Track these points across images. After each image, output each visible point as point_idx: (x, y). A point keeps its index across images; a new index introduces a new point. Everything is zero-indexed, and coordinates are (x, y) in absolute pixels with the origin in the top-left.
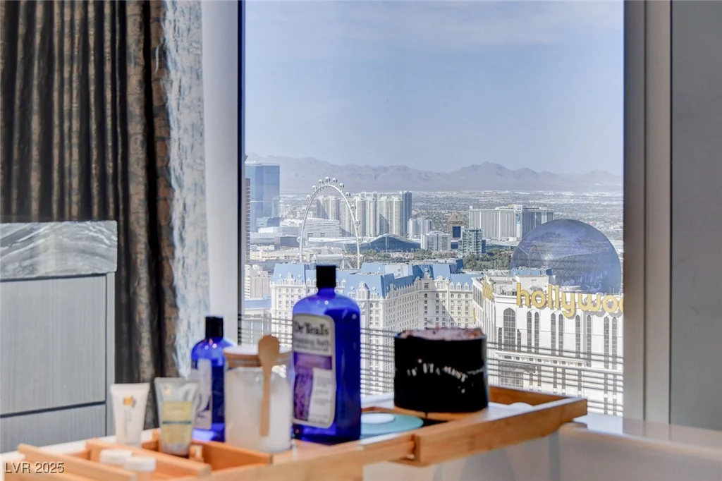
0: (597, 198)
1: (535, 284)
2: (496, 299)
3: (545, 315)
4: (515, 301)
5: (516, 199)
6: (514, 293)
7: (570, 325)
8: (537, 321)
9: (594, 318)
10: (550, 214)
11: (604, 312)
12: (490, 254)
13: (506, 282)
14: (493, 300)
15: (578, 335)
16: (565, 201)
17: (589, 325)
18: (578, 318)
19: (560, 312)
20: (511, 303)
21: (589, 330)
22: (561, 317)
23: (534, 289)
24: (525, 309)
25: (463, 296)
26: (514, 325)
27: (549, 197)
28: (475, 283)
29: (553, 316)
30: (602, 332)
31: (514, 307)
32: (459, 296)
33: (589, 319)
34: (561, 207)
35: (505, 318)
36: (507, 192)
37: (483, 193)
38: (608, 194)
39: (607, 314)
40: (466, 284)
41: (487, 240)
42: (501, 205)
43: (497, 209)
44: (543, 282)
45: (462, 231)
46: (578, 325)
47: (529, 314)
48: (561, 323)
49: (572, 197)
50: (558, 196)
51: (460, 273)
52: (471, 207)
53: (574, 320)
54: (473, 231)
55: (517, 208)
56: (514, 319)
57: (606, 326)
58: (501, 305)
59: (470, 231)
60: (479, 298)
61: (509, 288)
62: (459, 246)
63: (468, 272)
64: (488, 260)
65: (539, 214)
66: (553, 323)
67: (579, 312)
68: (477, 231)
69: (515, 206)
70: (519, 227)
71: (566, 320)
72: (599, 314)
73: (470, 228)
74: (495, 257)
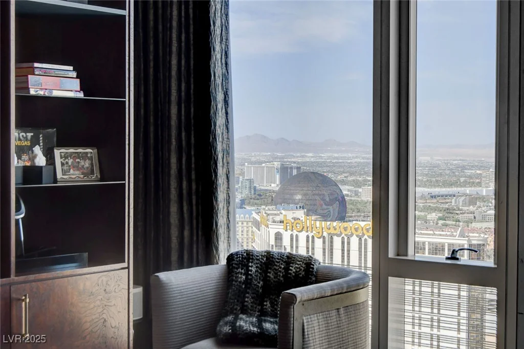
0: (329, 157)
1: (295, 216)
2: (270, 226)
3: (302, 236)
4: (282, 227)
5: (275, 158)
6: (281, 222)
7: (319, 243)
8: (297, 240)
9: (335, 238)
10: (299, 168)
11: (341, 233)
12: (258, 195)
13: (275, 215)
14: (267, 227)
15: (324, 249)
16: (308, 160)
17: (332, 242)
18: (324, 238)
19: (312, 234)
20: (280, 228)
21: (332, 246)
22: (313, 237)
23: (294, 219)
24: (289, 232)
25: (245, 224)
26: (281, 243)
27: (298, 157)
28: (255, 215)
29: (308, 237)
30: (340, 247)
31: (282, 231)
32: (242, 223)
33: (332, 238)
34: (304, 164)
35: (276, 239)
36: (269, 153)
37: (253, 154)
38: (336, 155)
39: (343, 235)
40: (247, 216)
41: (257, 186)
42: (265, 162)
43: (264, 165)
44: (300, 214)
45: (241, 180)
46: (324, 242)
47: (292, 236)
48: (313, 242)
49: (312, 157)
50: (303, 156)
51: (242, 208)
52: (246, 164)
53: (322, 239)
54: (248, 180)
55: (277, 164)
56: (281, 239)
57: (343, 243)
58: (273, 229)
59: (246, 180)
60: (257, 225)
61: (278, 218)
62: (239, 190)
63: (248, 208)
64: (258, 199)
65: (291, 168)
66: (308, 241)
67: (325, 234)
68: (250, 180)
69: (275, 163)
70: (278, 176)
71: (316, 239)
72: (338, 235)
73: (245, 178)
74: (263, 197)
